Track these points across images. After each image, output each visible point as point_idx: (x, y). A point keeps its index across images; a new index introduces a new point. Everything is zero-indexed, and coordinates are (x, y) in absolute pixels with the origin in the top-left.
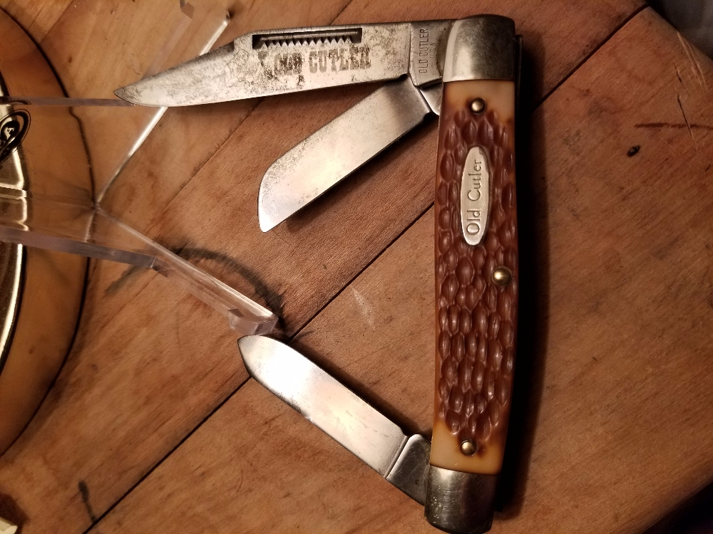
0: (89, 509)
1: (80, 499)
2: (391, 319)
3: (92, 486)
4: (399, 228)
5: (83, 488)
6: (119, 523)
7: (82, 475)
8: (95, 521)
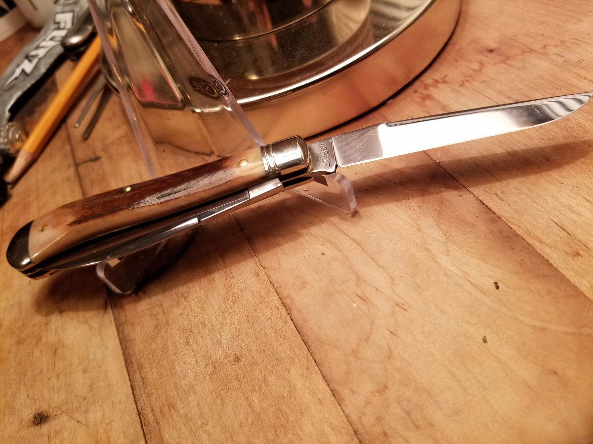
0: (84, 162)
1: (93, 157)
2: (85, 372)
3: (96, 165)
4: (138, 392)
5: (97, 159)
6: (69, 179)
7: (104, 160)
8: (77, 165)
